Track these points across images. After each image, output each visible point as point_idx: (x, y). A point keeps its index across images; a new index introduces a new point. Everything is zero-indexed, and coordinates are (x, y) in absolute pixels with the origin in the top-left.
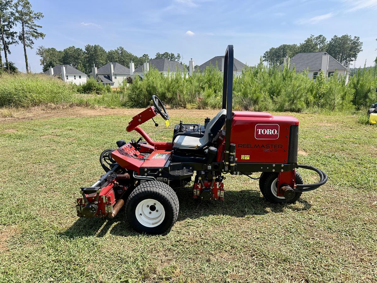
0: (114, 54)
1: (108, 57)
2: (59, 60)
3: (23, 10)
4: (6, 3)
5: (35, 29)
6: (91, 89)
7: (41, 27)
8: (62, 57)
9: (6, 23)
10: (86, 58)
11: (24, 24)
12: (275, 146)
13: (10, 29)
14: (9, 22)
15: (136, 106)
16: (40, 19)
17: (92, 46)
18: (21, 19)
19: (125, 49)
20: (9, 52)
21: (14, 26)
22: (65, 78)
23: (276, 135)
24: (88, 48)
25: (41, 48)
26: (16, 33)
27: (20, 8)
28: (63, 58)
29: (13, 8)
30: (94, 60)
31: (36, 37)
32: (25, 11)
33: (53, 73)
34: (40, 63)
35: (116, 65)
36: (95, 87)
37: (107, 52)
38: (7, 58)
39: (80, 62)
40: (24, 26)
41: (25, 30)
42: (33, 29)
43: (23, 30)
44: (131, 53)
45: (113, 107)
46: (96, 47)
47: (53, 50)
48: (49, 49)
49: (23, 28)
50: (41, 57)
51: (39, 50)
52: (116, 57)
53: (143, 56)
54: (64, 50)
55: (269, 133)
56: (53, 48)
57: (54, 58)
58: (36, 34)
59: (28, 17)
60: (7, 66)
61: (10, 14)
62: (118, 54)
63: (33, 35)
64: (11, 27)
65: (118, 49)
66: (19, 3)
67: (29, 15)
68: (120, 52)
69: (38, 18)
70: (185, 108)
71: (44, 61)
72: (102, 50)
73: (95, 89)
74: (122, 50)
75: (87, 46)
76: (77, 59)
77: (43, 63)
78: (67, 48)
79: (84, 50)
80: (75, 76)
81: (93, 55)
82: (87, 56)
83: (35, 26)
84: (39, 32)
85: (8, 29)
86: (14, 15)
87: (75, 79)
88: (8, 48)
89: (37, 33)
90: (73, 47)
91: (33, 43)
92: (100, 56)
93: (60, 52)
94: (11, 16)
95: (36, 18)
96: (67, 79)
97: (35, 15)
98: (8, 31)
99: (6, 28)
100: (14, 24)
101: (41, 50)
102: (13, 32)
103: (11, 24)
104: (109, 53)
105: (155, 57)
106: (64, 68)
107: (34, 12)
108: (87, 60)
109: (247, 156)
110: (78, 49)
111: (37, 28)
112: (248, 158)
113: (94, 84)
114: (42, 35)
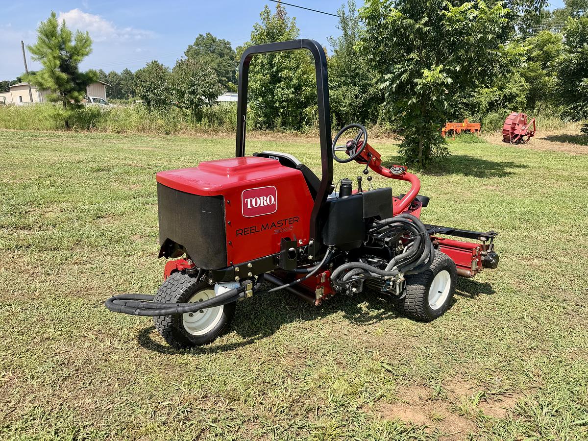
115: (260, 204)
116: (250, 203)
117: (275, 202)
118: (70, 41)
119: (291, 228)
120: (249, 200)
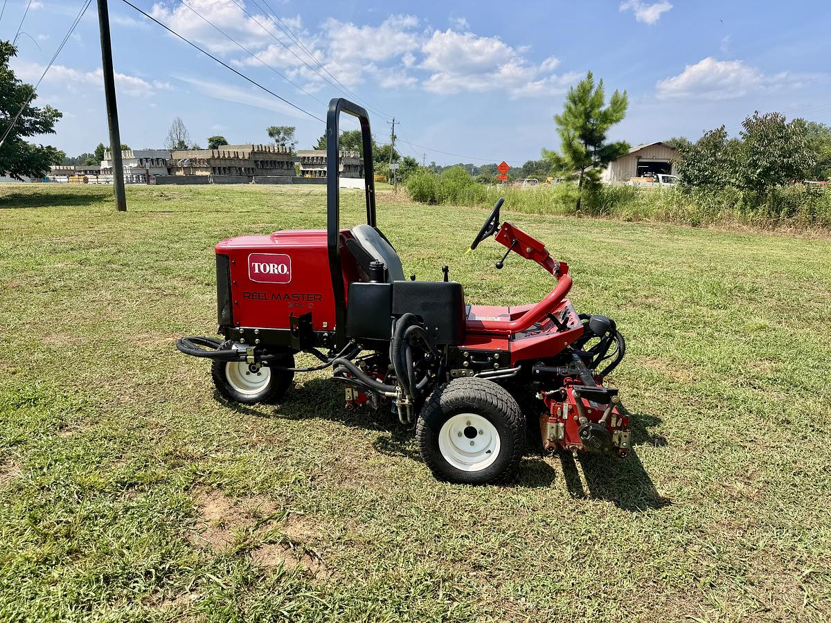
115: (269, 271)
116: (258, 267)
117: (288, 273)
118: (601, 104)
119: (311, 305)
120: (256, 264)
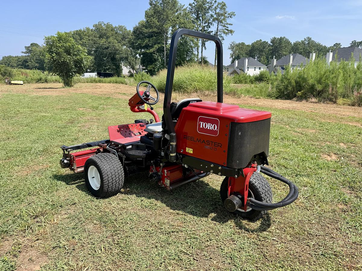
0: (300, 45)
1: (293, 48)
2: (246, 53)
3: (220, 12)
4: (209, 8)
5: (227, 27)
6: (262, 80)
7: (232, 25)
8: (248, 50)
9: (207, 24)
10: (270, 50)
11: (219, 24)
12: (215, 143)
13: (209, 29)
14: (209, 23)
15: (281, 97)
16: (232, 18)
17: (278, 38)
18: (217, 19)
19: (312, 39)
20: (205, 48)
21: (211, 26)
22: (246, 70)
23: (216, 131)
24: (273, 41)
25: (233, 43)
26: (212, 32)
27: (218, 11)
28: (250, 51)
29: (213, 11)
30: (278, 52)
31: (226, 34)
32: (221, 12)
33: (237, 65)
34: (230, 56)
35: (297, 56)
36: (266, 78)
37: (293, 43)
38: (203, 53)
39: (264, 54)
40: (219, 25)
41: (219, 29)
42: (225, 27)
43: (217, 29)
44: (320, 42)
45: (258, 97)
46: (281, 39)
47: (243, 44)
48: (239, 44)
49: (218, 27)
50: (232, 51)
51: (231, 45)
52: (301, 48)
53: (334, 45)
54: (252, 44)
55: (210, 128)
56: (243, 43)
57: (242, 52)
58: (226, 31)
59: (223, 17)
60: (201, 60)
61: (210, 16)
62: (304, 44)
63: (224, 33)
64: (209, 27)
65: (305, 40)
66: (218, 6)
67: (224, 15)
68: (307, 43)
69: (230, 17)
70: (335, 102)
71: (233, 55)
72: (288, 42)
73: (265, 80)
74: (309, 40)
75: (273, 38)
76: (262, 51)
77: (232, 56)
78: (255, 42)
79: (269, 42)
80: (255, 68)
81: (277, 47)
82: (271, 48)
83: (227, 24)
84: (229, 29)
85: (207, 29)
86: (213, 17)
87: (255, 70)
88: (205, 45)
89: (228, 30)
90: (261, 40)
91: (224, 40)
92: (284, 47)
93: (248, 46)
94: (210, 18)
95: (229, 17)
96: (248, 70)
97: (229, 15)
98: (207, 30)
99: (206, 29)
100: (212, 25)
101: (233, 45)
102: (210, 32)
103: (209, 25)
104: (295, 44)
105: (350, 45)
106: (247, 60)
107: (228, 13)
108: (270, 52)
109: (191, 149)
110: (265, 42)
111: (228, 26)
112: (192, 152)
113: (265, 75)
114: (231, 32)
